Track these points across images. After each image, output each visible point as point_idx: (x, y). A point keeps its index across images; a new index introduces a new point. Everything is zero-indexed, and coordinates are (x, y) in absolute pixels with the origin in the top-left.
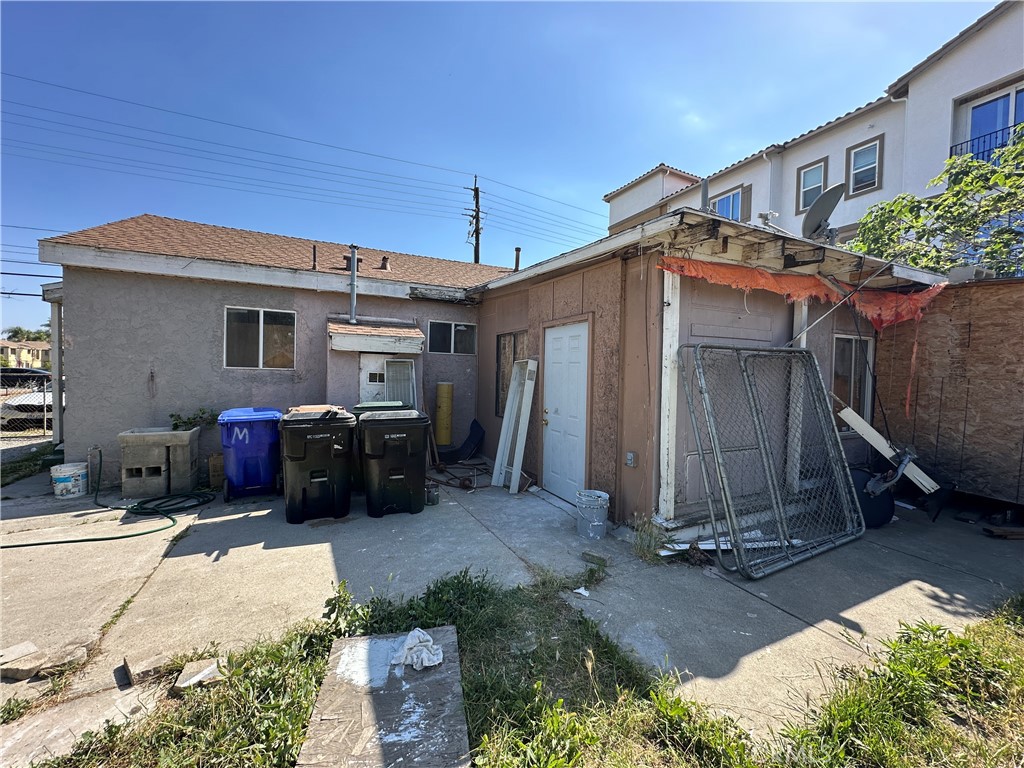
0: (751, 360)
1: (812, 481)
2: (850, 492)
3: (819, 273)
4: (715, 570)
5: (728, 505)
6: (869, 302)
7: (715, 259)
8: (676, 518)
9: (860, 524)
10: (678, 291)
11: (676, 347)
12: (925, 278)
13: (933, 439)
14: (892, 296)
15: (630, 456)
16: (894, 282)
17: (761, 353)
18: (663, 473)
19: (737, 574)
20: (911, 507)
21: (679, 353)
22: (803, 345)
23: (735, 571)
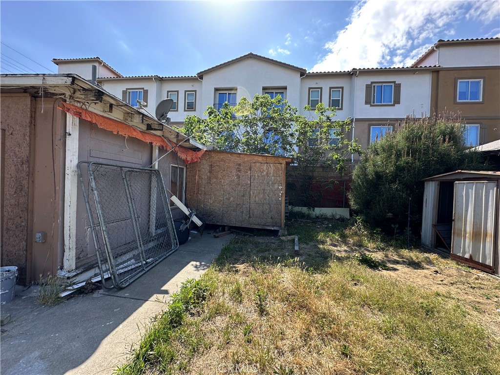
0: (129, 173)
1: (162, 229)
2: (174, 231)
3: (163, 136)
4: (101, 291)
5: (108, 253)
6: (183, 152)
7: (105, 115)
8: (77, 268)
9: (177, 244)
10: (77, 128)
11: (76, 162)
12: (200, 146)
13: (202, 206)
14: (191, 152)
15: (38, 235)
16: (191, 146)
17: (134, 170)
18: (66, 242)
19: (114, 289)
20: (196, 232)
21: (78, 166)
22: (156, 168)
23: (113, 288)
